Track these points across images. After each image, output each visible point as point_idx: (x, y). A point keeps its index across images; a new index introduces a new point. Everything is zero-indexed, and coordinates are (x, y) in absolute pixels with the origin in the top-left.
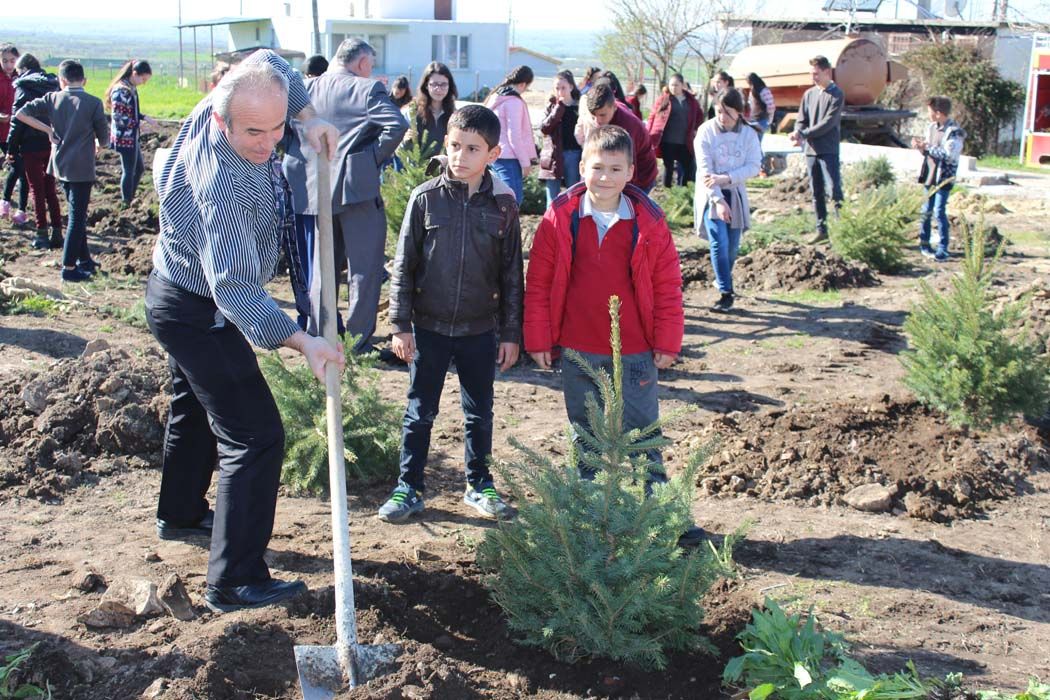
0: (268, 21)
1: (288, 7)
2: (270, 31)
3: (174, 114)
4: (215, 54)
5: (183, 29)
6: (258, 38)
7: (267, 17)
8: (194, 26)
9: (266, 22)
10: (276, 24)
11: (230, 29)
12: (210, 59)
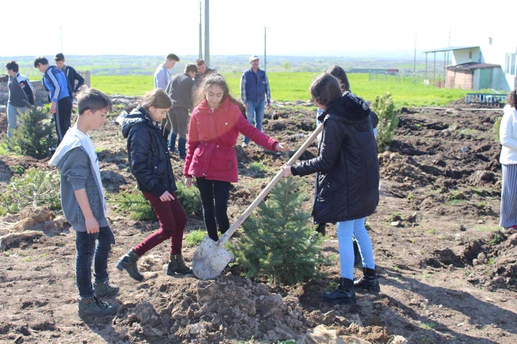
0: (478, 48)
1: (491, 39)
2: (479, 54)
3: (434, 103)
4: (446, 67)
5: (428, 54)
6: (470, 57)
7: (478, 46)
8: (435, 52)
9: (477, 48)
10: (482, 50)
11: (454, 53)
12: (443, 69)
